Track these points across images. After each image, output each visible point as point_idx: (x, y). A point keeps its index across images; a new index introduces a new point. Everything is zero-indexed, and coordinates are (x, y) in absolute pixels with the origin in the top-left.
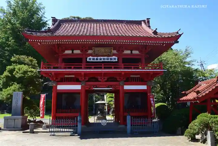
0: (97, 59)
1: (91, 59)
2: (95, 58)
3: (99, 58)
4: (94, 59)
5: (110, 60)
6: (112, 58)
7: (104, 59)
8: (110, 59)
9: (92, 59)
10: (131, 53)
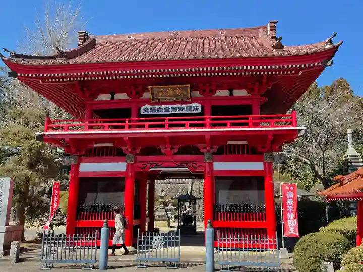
0: (160, 110)
1: (148, 109)
2: (157, 107)
3: (164, 107)
4: (154, 109)
5: (187, 110)
6: (191, 107)
7: (174, 109)
8: (185, 110)
9: (149, 111)
10: (231, 94)
